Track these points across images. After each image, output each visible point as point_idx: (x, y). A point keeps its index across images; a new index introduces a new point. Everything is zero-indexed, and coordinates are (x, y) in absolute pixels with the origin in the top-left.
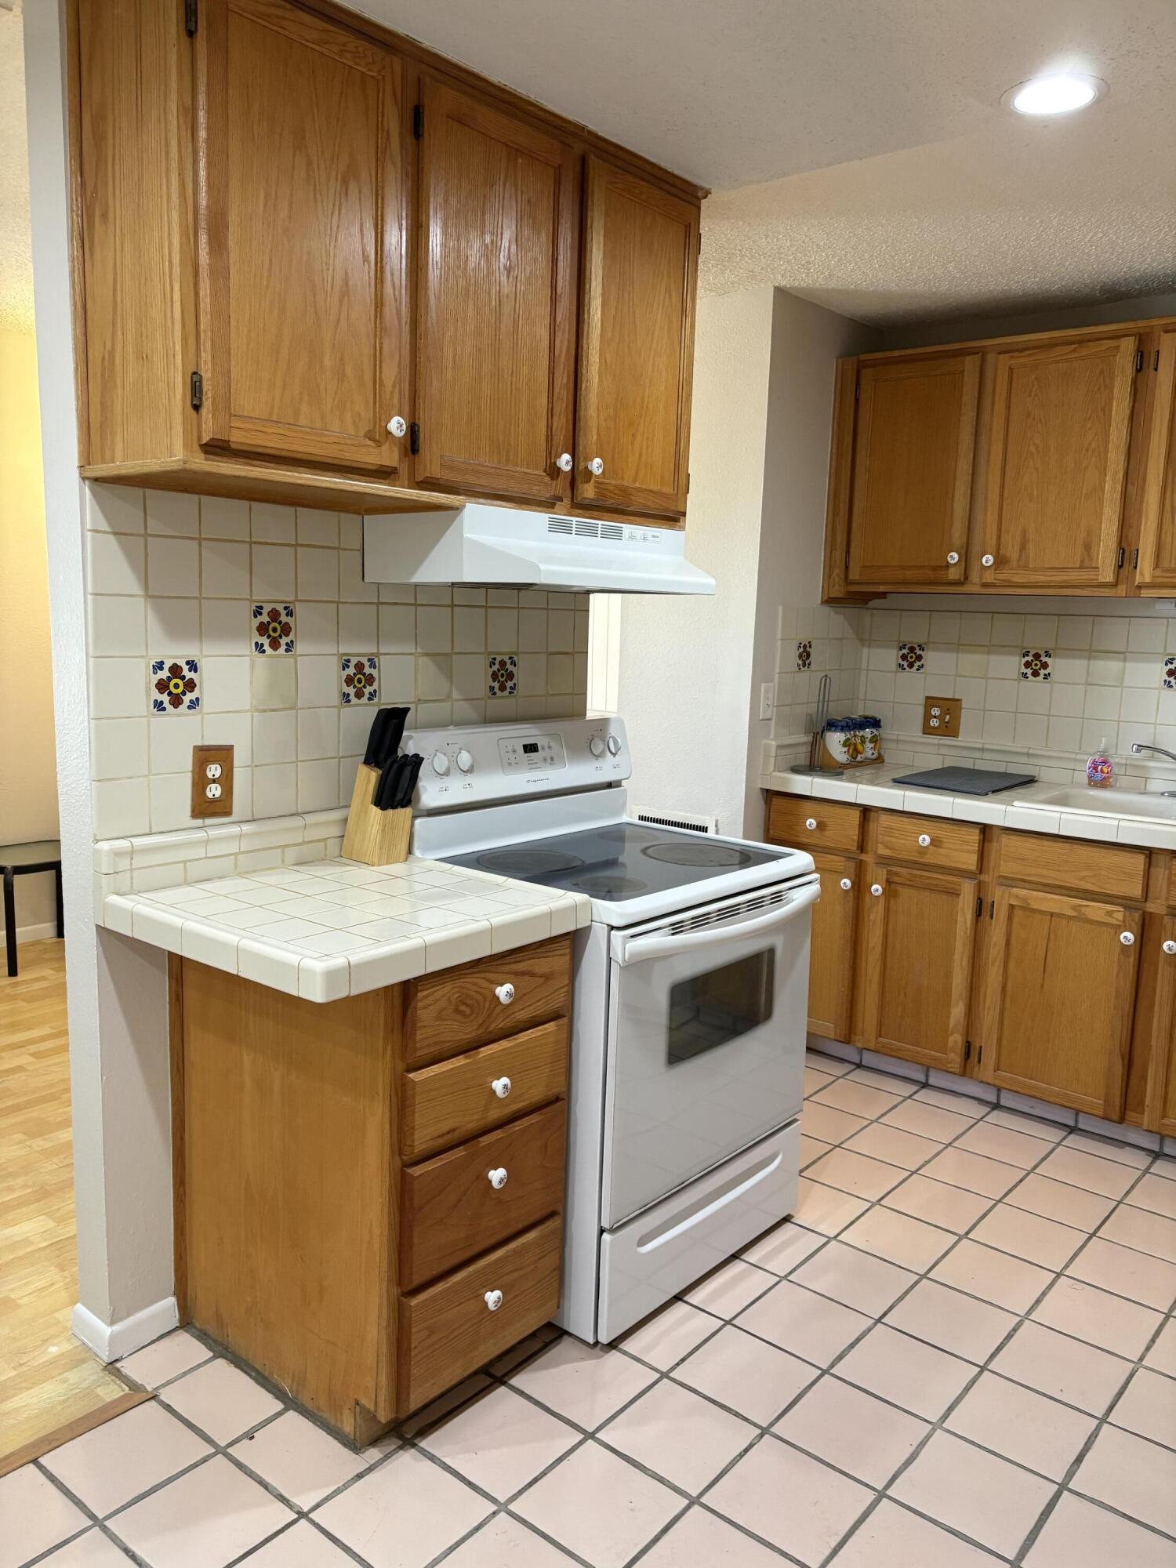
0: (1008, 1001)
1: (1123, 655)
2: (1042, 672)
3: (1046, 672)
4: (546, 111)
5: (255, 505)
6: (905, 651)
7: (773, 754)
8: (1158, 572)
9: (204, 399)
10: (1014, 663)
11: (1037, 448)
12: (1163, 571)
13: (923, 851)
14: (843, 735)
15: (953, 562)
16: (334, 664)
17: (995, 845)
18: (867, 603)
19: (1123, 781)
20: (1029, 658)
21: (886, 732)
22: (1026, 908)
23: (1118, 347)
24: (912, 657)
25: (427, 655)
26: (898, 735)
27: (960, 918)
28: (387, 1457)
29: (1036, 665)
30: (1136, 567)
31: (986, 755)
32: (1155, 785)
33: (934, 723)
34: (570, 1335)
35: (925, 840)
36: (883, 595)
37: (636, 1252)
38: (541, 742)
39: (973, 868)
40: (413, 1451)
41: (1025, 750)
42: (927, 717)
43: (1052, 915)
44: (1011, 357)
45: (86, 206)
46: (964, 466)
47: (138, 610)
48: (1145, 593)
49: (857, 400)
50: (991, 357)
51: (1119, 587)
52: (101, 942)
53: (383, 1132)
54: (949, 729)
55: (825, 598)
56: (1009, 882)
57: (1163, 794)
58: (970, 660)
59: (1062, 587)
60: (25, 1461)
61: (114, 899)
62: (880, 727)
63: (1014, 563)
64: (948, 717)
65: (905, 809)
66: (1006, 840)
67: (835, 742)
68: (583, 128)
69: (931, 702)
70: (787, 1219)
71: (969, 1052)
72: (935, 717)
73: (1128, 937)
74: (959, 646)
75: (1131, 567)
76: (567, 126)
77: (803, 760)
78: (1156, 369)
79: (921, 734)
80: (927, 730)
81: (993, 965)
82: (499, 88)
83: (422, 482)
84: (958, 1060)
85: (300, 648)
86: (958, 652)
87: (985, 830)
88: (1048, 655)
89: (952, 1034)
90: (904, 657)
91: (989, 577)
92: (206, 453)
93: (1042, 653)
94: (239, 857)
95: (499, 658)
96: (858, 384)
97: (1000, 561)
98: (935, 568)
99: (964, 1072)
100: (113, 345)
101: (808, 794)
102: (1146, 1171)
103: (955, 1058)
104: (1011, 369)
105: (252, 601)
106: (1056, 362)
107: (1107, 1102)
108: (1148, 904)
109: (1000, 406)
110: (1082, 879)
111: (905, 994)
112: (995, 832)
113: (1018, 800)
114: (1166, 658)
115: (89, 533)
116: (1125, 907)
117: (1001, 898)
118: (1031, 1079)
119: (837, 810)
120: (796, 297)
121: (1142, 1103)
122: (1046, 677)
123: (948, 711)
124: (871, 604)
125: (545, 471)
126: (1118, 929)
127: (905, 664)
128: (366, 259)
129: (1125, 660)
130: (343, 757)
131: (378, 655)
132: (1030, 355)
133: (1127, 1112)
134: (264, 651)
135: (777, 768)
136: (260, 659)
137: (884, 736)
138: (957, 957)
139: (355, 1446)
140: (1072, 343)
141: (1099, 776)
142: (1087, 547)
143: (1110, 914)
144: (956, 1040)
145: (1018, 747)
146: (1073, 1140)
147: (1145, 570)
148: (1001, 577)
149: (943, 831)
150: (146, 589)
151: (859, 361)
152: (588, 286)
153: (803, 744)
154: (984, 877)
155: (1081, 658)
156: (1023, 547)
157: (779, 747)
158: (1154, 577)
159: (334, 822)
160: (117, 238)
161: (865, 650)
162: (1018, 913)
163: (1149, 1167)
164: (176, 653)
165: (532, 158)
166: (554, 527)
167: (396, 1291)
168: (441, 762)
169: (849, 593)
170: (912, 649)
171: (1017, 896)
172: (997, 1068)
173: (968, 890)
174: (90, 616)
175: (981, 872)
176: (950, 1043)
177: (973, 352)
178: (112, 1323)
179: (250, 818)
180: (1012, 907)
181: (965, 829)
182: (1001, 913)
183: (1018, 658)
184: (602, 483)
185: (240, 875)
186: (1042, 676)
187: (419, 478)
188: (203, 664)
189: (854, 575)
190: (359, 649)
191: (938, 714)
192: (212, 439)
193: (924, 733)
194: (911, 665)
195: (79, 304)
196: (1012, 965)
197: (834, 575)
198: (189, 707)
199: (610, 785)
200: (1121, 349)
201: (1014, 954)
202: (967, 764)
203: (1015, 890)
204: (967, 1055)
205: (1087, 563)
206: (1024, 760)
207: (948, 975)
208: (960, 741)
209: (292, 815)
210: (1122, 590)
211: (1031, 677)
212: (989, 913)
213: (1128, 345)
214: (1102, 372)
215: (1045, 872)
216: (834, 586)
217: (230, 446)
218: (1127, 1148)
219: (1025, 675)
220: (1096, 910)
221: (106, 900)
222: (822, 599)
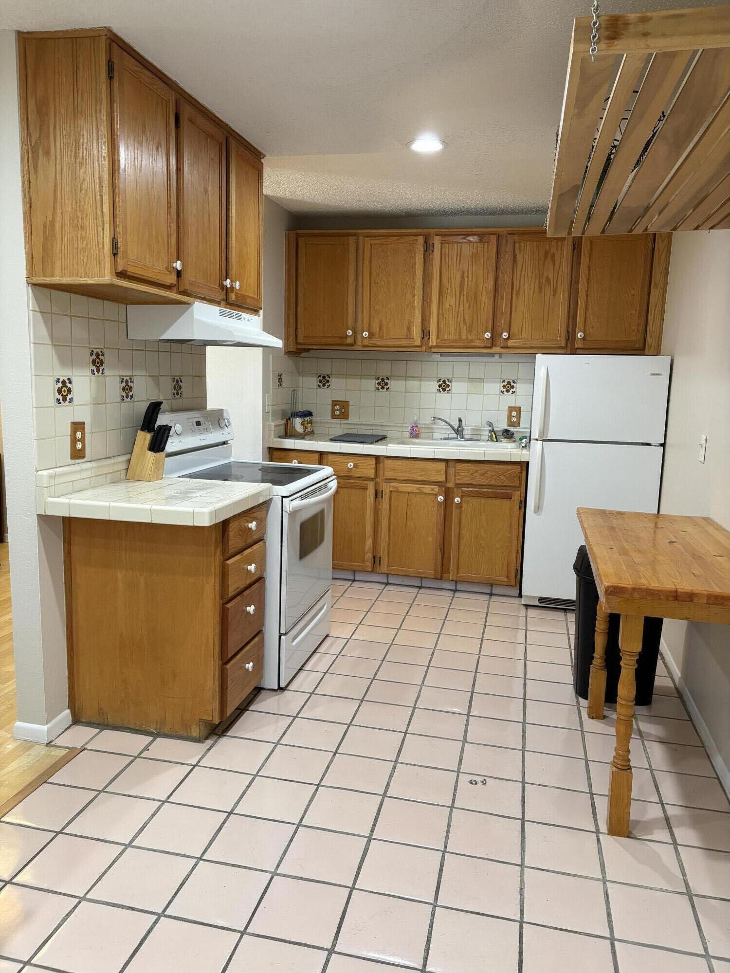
0: (391, 534)
1: (420, 378)
2: (386, 387)
3: (387, 387)
4: (216, 117)
5: (91, 299)
6: (321, 378)
7: (273, 429)
8: (438, 341)
9: (119, 251)
10: (372, 384)
11: (385, 282)
12: (441, 341)
13: (350, 470)
14: (300, 419)
15: (349, 335)
16: (118, 380)
17: (381, 465)
18: (300, 354)
19: (422, 435)
20: (380, 381)
21: (314, 418)
22: (398, 492)
23: (417, 240)
24: (324, 381)
25: (150, 376)
26: (320, 420)
27: (368, 500)
28: (216, 742)
29: (383, 384)
30: (429, 339)
31: (363, 427)
32: (436, 436)
33: (337, 413)
34: (264, 689)
35: (351, 465)
36: (308, 350)
37: (292, 645)
38: (202, 420)
39: (373, 476)
40: (225, 737)
41: (380, 424)
42: (333, 410)
43: (408, 493)
44: (371, 239)
45: (31, 146)
46: (351, 288)
47: (49, 352)
48: (433, 350)
49: (297, 253)
50: (361, 238)
51: (423, 347)
52: (39, 524)
53: (215, 589)
54: (344, 415)
55: (286, 351)
56: (388, 480)
57: (441, 439)
58: (352, 382)
59: (400, 347)
60: (41, 783)
61: (51, 499)
62: (312, 416)
63: (377, 336)
64: (343, 410)
65: (341, 452)
66: (387, 462)
67: (297, 422)
68: (227, 125)
69: (335, 403)
70: (327, 636)
71: (375, 561)
72: (337, 410)
73: (441, 498)
74: (347, 376)
75: (427, 339)
76: (221, 123)
77: (282, 433)
78: (433, 251)
79: (331, 419)
80: (334, 416)
81: (384, 518)
82: (202, 106)
83: (182, 291)
84: (370, 565)
85: (107, 372)
86: (346, 378)
87: (377, 458)
88: (388, 379)
89: (367, 553)
90: (320, 381)
91: (366, 343)
92: (117, 276)
93: (385, 378)
94: (92, 479)
95: (176, 378)
96: (297, 245)
97: (371, 335)
98: (341, 338)
99: (373, 571)
100: (53, 218)
101: (293, 448)
102: (453, 597)
103: (369, 565)
104: (371, 245)
105: (90, 348)
106: (391, 244)
107: (435, 571)
108: (447, 484)
109: (367, 262)
110: (421, 476)
111: (344, 539)
112: (382, 459)
113: (390, 443)
114: (438, 379)
115: (31, 312)
116: (439, 486)
117: (386, 488)
118: (403, 567)
119: (307, 454)
120: (271, 200)
121: (449, 569)
122: (388, 389)
123: (343, 407)
124: (302, 355)
125: (219, 287)
126: (436, 496)
127: (321, 384)
128: (164, 186)
129: (421, 381)
130: (122, 429)
131: (133, 376)
132: (379, 239)
133: (443, 575)
134: (94, 374)
135: (275, 437)
136: (93, 378)
137: (314, 420)
138: (367, 518)
139: (199, 740)
140: (397, 236)
141: (415, 433)
142: (409, 329)
143: (433, 489)
144: (369, 556)
145: (377, 422)
146: (423, 591)
147: (433, 340)
148: (371, 342)
149: (360, 461)
150: (52, 342)
151: (296, 234)
152: (231, 200)
153: (281, 425)
154: (378, 480)
155: (402, 380)
156: (381, 328)
157: (275, 426)
158: (437, 343)
159: (122, 462)
160: (57, 166)
161: (301, 378)
162: (394, 494)
163: (454, 595)
164: (64, 374)
165: (213, 139)
166: (222, 314)
167: (221, 662)
168: (178, 428)
169: (297, 349)
170: (324, 377)
171: (393, 487)
172: (388, 566)
173: (371, 486)
174: (32, 354)
175: (376, 478)
176: (366, 557)
177: (354, 235)
178: (47, 723)
179: (91, 460)
180: (391, 491)
181: (369, 459)
182: (386, 495)
183: (374, 381)
184: (238, 293)
185: (94, 488)
186: (386, 389)
187: (181, 289)
188: (73, 380)
189: (300, 340)
190: (127, 373)
191: (338, 408)
192: (122, 270)
193: (332, 418)
194: (324, 385)
195: (27, 194)
196: (392, 518)
197: (290, 340)
198: (70, 402)
199: (224, 443)
200: (418, 241)
201: (393, 512)
202: (355, 432)
203: (392, 484)
204: (374, 563)
205: (409, 337)
206: (380, 428)
207: (364, 526)
208: (350, 421)
209: (105, 458)
210: (423, 349)
211: (381, 390)
212: (381, 496)
213: (421, 239)
214: (410, 250)
215: (405, 475)
216: (290, 345)
217: (126, 273)
218: (443, 591)
219: (378, 389)
220: (427, 489)
221: (47, 500)
222: (285, 351)
